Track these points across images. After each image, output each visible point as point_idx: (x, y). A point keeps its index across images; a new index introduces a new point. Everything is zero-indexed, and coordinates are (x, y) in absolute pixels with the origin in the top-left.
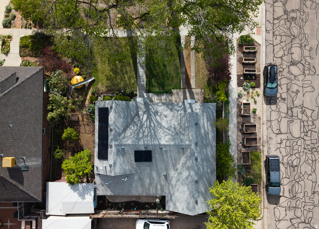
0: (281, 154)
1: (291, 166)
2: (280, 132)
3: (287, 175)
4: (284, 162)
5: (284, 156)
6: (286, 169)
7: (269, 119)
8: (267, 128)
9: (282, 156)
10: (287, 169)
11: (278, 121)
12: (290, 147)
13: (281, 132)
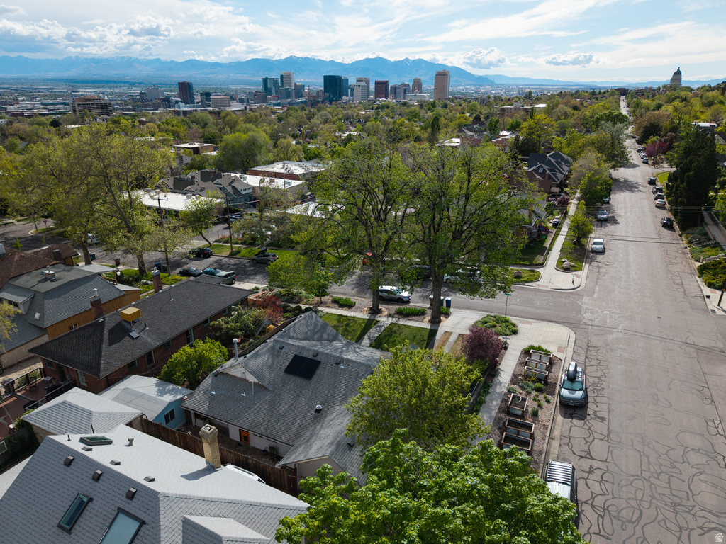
0: (589, 488)
1: (614, 517)
2: (588, 456)
3: (601, 529)
4: (594, 504)
5: (597, 495)
6: (600, 519)
7: (566, 434)
8: (560, 445)
9: (592, 492)
10: (603, 518)
11: (587, 442)
12: (613, 483)
13: (590, 455)
